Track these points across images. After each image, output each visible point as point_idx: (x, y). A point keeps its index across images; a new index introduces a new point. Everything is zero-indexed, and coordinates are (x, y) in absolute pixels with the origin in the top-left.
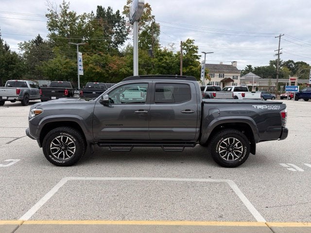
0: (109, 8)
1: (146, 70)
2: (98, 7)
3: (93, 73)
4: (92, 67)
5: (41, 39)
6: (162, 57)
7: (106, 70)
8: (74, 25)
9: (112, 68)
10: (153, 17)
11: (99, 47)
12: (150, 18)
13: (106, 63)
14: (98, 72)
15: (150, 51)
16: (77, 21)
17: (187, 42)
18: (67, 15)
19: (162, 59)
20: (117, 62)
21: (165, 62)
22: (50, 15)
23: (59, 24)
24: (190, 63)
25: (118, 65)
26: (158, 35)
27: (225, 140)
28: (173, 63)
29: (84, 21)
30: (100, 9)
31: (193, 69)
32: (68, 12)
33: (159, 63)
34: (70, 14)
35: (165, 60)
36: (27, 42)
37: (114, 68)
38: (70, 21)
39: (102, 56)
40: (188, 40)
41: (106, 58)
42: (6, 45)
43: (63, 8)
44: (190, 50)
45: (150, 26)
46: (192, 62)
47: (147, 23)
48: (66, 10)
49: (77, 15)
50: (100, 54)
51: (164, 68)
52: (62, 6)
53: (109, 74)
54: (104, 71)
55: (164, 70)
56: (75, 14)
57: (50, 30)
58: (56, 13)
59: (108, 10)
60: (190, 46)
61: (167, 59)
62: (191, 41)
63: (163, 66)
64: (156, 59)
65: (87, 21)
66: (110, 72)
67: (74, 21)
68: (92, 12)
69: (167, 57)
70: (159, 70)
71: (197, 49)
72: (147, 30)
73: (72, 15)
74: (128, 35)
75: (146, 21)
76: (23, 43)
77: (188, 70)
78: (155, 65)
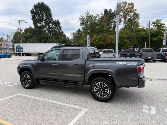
0: (110, 10)
1: (129, 40)
2: (105, 10)
3: (98, 44)
4: (97, 42)
5: (80, 30)
6: (138, 32)
7: (105, 43)
8: (92, 21)
9: (108, 41)
10: (135, 10)
11: (103, 31)
12: (133, 10)
13: (105, 39)
14: (101, 44)
15: (131, 29)
16: (93, 19)
17: (156, 21)
18: (88, 17)
19: (139, 33)
20: (111, 38)
21: (141, 35)
22: (81, 18)
23: (85, 22)
24: (159, 34)
25: (111, 39)
26: (138, 19)
27: (97, 83)
28: (146, 35)
29: (96, 18)
30: (106, 11)
31: (161, 38)
32: (89, 16)
33: (137, 36)
34: (90, 16)
35: (140, 34)
36: (74, 32)
37: (109, 41)
38: (90, 20)
39: (103, 35)
40: (157, 20)
41: (105, 36)
42: (65, 34)
43: (87, 14)
44: (159, 26)
45: (133, 15)
46: (160, 33)
47: (131, 14)
48: (88, 15)
49: (93, 16)
50: (102, 35)
51: (140, 38)
52: (86, 13)
53: (107, 44)
54: (104, 43)
55: (140, 40)
56: (92, 16)
57: (81, 25)
58: (84, 17)
59: (109, 11)
60: (159, 24)
61: (142, 33)
62: (159, 20)
63: (139, 37)
64: (135, 34)
65: (97, 18)
66: (107, 43)
67: (92, 19)
68: (102, 13)
69: (142, 32)
70: (137, 40)
71: (164, 25)
72: (131, 18)
73: (91, 17)
74: (121, 22)
75: (131, 13)
76: (73, 33)
77: (157, 38)
78: (134, 37)
